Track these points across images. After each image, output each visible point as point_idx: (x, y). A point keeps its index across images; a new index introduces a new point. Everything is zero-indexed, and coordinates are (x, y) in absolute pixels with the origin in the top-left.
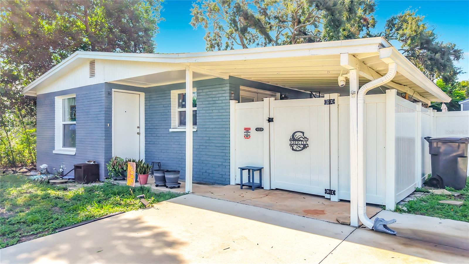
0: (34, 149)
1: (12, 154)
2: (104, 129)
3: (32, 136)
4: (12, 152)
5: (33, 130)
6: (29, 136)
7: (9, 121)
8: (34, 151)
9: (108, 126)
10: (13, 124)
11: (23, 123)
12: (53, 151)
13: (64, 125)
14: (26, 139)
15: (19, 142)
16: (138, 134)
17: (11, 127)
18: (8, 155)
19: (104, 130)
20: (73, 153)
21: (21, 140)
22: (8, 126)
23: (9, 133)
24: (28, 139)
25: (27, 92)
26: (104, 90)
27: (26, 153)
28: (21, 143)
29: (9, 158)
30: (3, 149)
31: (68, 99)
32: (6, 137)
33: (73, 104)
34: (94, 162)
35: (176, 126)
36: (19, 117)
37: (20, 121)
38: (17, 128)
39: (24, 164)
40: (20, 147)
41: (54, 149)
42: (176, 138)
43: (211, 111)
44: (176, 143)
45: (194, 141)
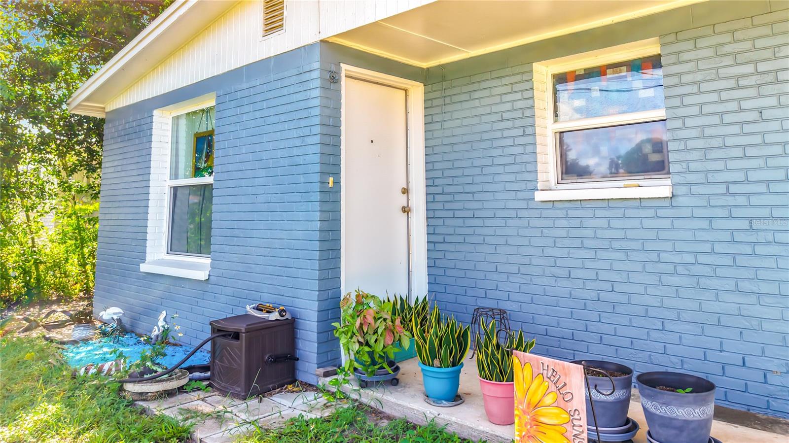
0: (92, 254)
1: (37, 269)
2: (317, 197)
3: (90, 220)
4: (37, 263)
5: (94, 207)
6: (82, 222)
7: (35, 182)
8: (94, 258)
9: (331, 185)
10: (43, 191)
11: (70, 188)
12: (141, 265)
13: (175, 189)
14: (75, 229)
15: (58, 237)
16: (404, 211)
17: (38, 200)
18: (26, 272)
19: (318, 199)
20: (202, 275)
21: (61, 231)
22: (29, 197)
23: (32, 215)
24: (79, 228)
25: (79, 105)
26: (317, 65)
27: (73, 268)
28: (62, 239)
29: (28, 278)
30: (14, 255)
31: (188, 114)
32: (25, 226)
33: (203, 129)
34: (281, 312)
35: (548, 181)
36: (58, 174)
37: (61, 184)
38: (54, 202)
39: (65, 297)
40: (59, 250)
41: (143, 260)
42: (564, 223)
43: (754, 116)
44: (567, 243)
45: (663, 235)
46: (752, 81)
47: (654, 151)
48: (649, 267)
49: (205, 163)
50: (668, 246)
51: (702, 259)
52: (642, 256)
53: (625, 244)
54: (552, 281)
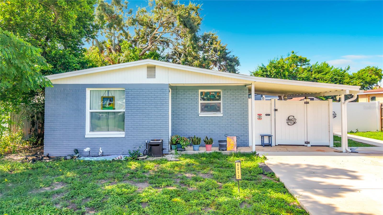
2: (167, 116)
13: (91, 113)
26: (168, 89)
33: (106, 95)
42: (204, 120)
43: (235, 104)
44: (204, 124)
45: (221, 122)
46: (235, 99)
47: (218, 108)
48: (218, 127)
49: (108, 105)
50: (221, 124)
51: (226, 125)
52: (217, 125)
53: (215, 124)
54: (201, 131)
